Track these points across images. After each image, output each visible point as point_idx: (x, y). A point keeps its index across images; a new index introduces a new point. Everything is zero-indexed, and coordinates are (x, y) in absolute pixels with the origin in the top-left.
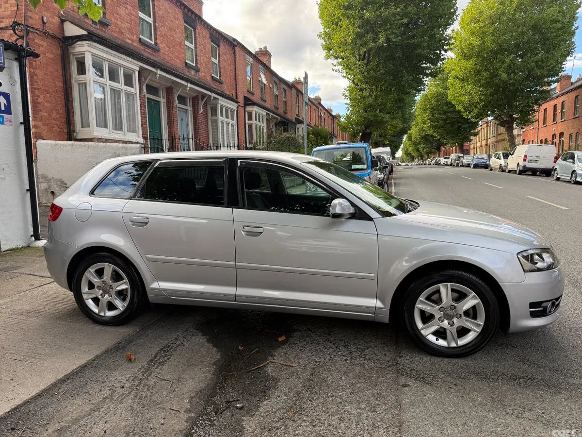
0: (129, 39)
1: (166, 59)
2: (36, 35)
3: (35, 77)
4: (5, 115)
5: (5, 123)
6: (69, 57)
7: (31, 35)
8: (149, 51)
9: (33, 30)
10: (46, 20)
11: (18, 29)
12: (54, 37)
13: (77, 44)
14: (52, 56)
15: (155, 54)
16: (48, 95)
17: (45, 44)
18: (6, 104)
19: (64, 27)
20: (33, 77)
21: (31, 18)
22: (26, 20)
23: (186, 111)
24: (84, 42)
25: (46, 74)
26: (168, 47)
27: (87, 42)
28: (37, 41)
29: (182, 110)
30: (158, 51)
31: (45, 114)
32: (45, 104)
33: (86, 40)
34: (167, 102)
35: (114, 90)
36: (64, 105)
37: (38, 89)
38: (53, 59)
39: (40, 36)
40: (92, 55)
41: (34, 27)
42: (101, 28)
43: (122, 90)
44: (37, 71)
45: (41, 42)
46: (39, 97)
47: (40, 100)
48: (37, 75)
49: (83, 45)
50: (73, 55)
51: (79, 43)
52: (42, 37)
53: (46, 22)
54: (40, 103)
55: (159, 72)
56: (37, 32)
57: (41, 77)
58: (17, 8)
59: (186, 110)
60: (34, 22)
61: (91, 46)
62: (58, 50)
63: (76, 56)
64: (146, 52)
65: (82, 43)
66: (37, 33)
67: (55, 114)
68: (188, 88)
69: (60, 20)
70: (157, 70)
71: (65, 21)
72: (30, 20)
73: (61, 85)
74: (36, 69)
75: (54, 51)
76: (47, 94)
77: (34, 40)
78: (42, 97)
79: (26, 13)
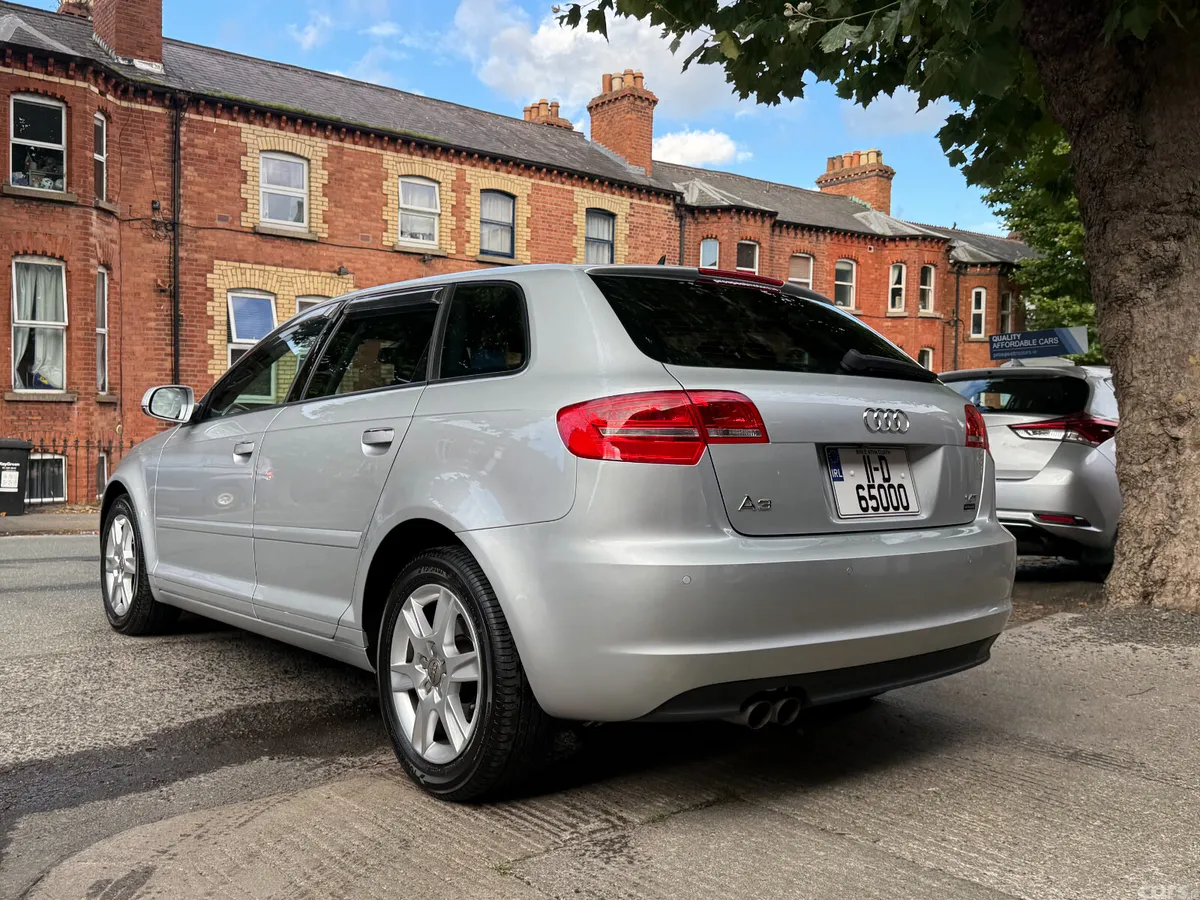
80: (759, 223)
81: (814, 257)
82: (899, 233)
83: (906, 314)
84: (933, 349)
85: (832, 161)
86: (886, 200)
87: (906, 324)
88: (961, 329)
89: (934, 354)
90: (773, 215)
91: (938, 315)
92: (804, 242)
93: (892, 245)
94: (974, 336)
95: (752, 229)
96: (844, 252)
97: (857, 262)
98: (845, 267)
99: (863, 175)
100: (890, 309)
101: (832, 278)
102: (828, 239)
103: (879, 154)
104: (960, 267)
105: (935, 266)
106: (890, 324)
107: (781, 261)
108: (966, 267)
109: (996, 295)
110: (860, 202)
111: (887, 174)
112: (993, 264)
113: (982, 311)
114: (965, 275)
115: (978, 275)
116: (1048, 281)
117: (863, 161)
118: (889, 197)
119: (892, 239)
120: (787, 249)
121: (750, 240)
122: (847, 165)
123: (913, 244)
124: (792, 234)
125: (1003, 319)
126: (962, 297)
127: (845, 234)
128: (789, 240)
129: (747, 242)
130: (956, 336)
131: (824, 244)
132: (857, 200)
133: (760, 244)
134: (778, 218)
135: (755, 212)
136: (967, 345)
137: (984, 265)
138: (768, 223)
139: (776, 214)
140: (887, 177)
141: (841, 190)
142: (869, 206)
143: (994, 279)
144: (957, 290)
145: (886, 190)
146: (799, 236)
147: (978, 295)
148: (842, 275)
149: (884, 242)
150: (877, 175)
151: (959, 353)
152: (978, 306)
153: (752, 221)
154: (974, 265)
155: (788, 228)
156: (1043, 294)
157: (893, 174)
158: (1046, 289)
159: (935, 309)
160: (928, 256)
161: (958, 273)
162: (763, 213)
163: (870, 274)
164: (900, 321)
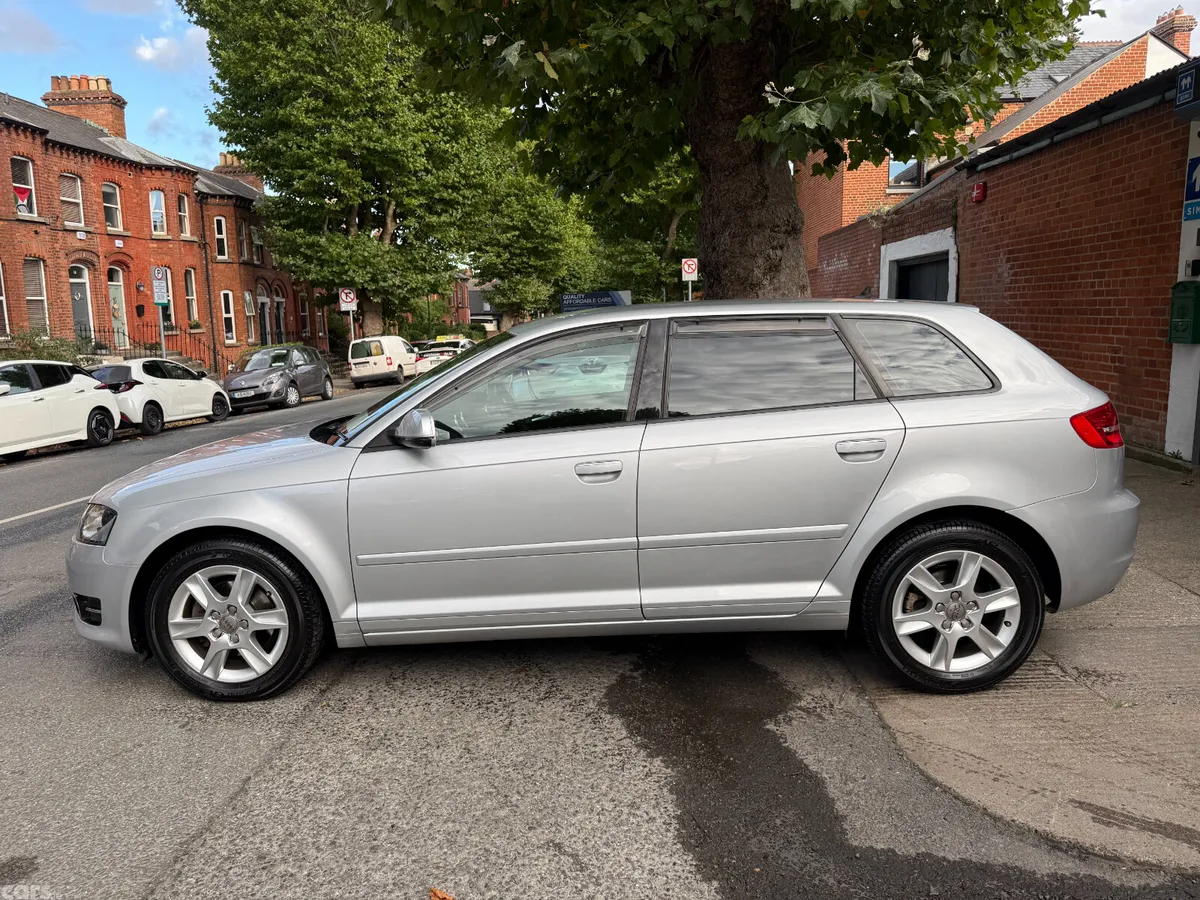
80: (30, 139)
81: (81, 178)
82: (154, 163)
83: (169, 237)
84: (194, 269)
85: (56, 80)
86: (120, 127)
87: (171, 246)
88: (208, 251)
89: (195, 273)
90: (44, 132)
91: (195, 239)
92: (71, 163)
93: (148, 173)
94: (220, 258)
95: (23, 145)
96: (108, 176)
97: (120, 186)
98: (108, 190)
99: (96, 99)
100: (154, 233)
101: (101, 200)
102: (92, 161)
103: (108, 82)
104: (202, 197)
105: (188, 196)
106: (155, 245)
107: (50, 180)
108: (207, 198)
109: (234, 224)
110: (96, 125)
111: (119, 103)
112: (230, 197)
113: (224, 236)
114: (206, 204)
115: (218, 205)
116: (285, 216)
117: (93, 86)
118: (123, 125)
119: (149, 167)
120: (55, 168)
121: (23, 156)
122: (75, 88)
123: (168, 174)
124: (58, 154)
125: (240, 243)
126: (207, 224)
127: (101, 157)
128: (56, 160)
129: (19, 158)
130: (206, 257)
131: (89, 167)
132: (92, 123)
133: (33, 161)
134: (49, 136)
135: (26, 127)
136: (214, 265)
137: (222, 197)
138: (38, 141)
139: (47, 132)
140: (120, 106)
141: (72, 111)
142: (106, 131)
143: (231, 209)
144: (202, 217)
145: (120, 118)
146: (65, 156)
147: (219, 222)
148: (108, 197)
149: (141, 169)
150: (110, 102)
151: (210, 272)
152: (220, 232)
153: (22, 137)
154: (214, 196)
155: (53, 147)
156: (284, 227)
157: (125, 103)
158: (283, 222)
159: (192, 234)
160: (181, 186)
161: (201, 202)
162: (34, 131)
163: (132, 198)
164: (165, 243)
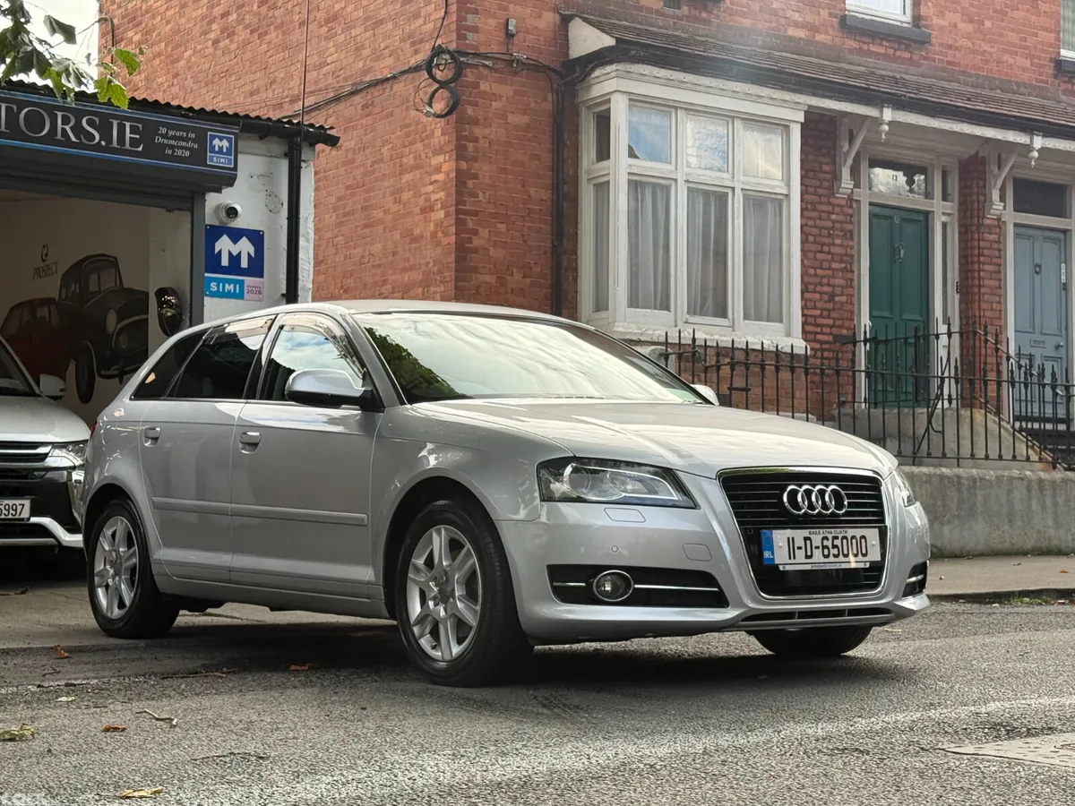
0: (797, 25)
1: (958, 64)
2: (485, 72)
3: (470, 184)
4: (248, 280)
5: (246, 295)
6: (577, 114)
7: (469, 74)
8: (882, 51)
9: (475, 61)
10: (516, 27)
11: (438, 65)
12: (534, 68)
13: (593, 76)
14: (524, 119)
15: (907, 55)
16: (502, 227)
17: (507, 91)
18: (253, 255)
19: (570, 34)
20: (465, 183)
21: (475, 30)
22: (461, 37)
23: (1061, 236)
24: (609, 68)
25: (503, 171)
26: (971, 21)
27: (614, 67)
28: (484, 86)
29: (1038, 233)
30: (923, 42)
31: (488, 278)
32: (492, 251)
33: (611, 62)
34: (960, 211)
35: (706, 194)
36: (549, 250)
37: (475, 213)
38: (527, 128)
39: (496, 70)
40: (630, 100)
41: (482, 50)
42: (693, 11)
43: (733, 189)
44: (476, 165)
45: (496, 88)
46: (476, 233)
47: (477, 242)
48: (476, 177)
49: (607, 76)
50: (589, 108)
51: (597, 73)
52: (501, 73)
53: (514, 32)
54: (475, 251)
55: (888, 114)
56: (487, 63)
57: (487, 181)
58: (446, 13)
59: (1065, 232)
60: (482, 38)
61: (628, 76)
62: (546, 100)
63: (596, 110)
64: (869, 53)
65: (604, 71)
66: (485, 66)
67: (517, 276)
68: (1036, 154)
69: (557, 17)
70: (882, 112)
71: (571, 18)
72: (470, 35)
73: (545, 194)
74: (475, 160)
75: (533, 105)
76: (499, 225)
77: (477, 86)
78: (484, 233)
79: (460, 19)
